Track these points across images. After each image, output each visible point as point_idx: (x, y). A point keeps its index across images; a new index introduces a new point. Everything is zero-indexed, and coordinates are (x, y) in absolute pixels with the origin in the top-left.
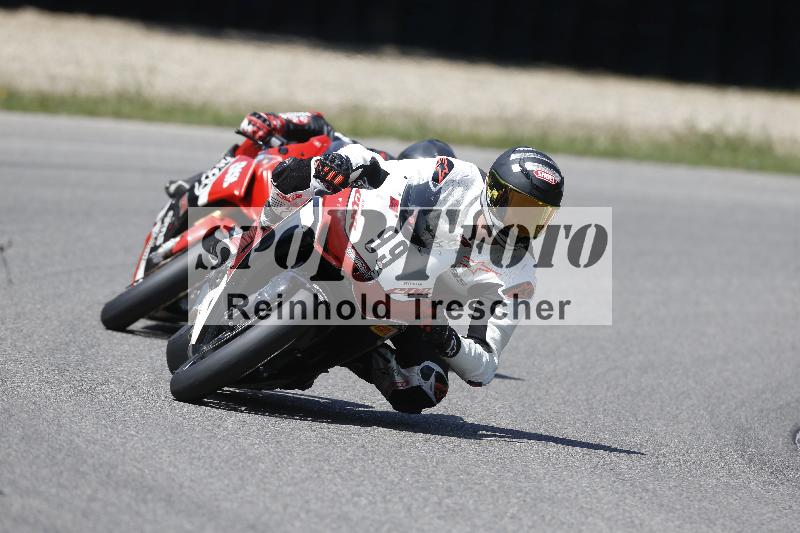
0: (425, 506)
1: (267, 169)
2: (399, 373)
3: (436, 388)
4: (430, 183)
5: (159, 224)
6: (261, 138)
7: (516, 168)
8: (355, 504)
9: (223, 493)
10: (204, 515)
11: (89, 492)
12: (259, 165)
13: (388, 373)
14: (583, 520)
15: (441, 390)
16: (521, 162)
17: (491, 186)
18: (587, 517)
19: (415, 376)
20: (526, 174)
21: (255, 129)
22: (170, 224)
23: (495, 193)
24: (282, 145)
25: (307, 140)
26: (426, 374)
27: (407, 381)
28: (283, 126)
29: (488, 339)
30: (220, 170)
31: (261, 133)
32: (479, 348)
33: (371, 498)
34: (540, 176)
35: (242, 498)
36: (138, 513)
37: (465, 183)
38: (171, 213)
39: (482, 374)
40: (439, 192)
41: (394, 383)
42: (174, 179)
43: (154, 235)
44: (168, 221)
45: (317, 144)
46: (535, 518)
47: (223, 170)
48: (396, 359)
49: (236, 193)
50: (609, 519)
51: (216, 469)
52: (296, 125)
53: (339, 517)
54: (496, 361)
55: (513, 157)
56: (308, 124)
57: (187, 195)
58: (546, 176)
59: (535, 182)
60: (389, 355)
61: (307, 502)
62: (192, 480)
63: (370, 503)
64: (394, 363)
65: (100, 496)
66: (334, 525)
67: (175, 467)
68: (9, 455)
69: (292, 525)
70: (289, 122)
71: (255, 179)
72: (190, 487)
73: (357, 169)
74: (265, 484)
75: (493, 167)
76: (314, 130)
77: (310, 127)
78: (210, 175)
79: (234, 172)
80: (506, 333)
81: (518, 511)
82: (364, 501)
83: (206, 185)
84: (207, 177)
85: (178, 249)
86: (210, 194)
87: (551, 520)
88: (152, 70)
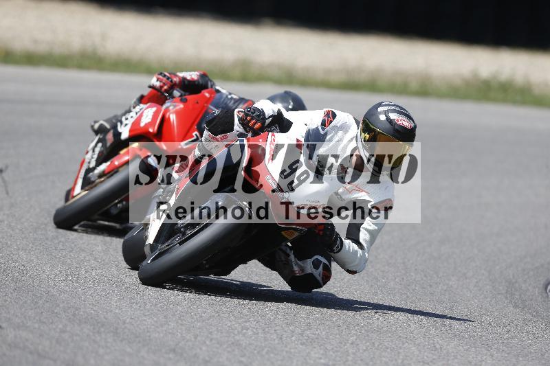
0: (293, 336)
1: (173, 113)
2: (297, 264)
3: (324, 274)
4: (320, 128)
5: (91, 153)
6: (166, 91)
7: (383, 118)
8: (244, 335)
9: (153, 327)
10: (139, 342)
11: (60, 326)
12: (167, 110)
13: (288, 263)
14: (401, 345)
15: (327, 276)
16: (386, 113)
17: (364, 131)
18: (403, 344)
19: (308, 266)
20: (390, 121)
21: (162, 84)
22: (100, 152)
23: (368, 136)
24: (181, 96)
25: (200, 92)
26: (316, 264)
27: (302, 270)
28: (180, 82)
29: (361, 240)
30: (137, 113)
31: (166, 87)
32: (355, 247)
33: (255, 330)
34: (400, 122)
35: (166, 331)
36: (95, 341)
37: (344, 128)
38: (100, 145)
39: (357, 265)
40: (326, 134)
41: (293, 271)
42: (97, 119)
43: (87, 160)
44: (97, 150)
45: (207, 95)
46: (368, 344)
47: (138, 114)
48: (294, 254)
49: (151, 130)
50: (419, 345)
51: (149, 311)
52: (189, 81)
53: (233, 343)
54: (367, 255)
55: (380, 109)
56: (198, 80)
57: (112, 131)
58: (404, 123)
59: (396, 127)
60: (288, 251)
61: (211, 333)
62: (131, 318)
63: (254, 334)
64: (292, 257)
65: (68, 329)
66: (229, 349)
67: (120, 309)
68: (6, 301)
69: (201, 349)
70: (184, 79)
71: (164, 120)
72: (131, 323)
73: (269, 117)
74: (182, 320)
75: (366, 117)
76: (202, 85)
77: (199, 82)
78: (129, 117)
79: (148, 115)
80: (373, 235)
81: (356, 339)
82: (250, 333)
83: (126, 125)
84: (127, 119)
85: (109, 170)
86: (130, 131)
87: (378, 346)
88: (104, 37)
